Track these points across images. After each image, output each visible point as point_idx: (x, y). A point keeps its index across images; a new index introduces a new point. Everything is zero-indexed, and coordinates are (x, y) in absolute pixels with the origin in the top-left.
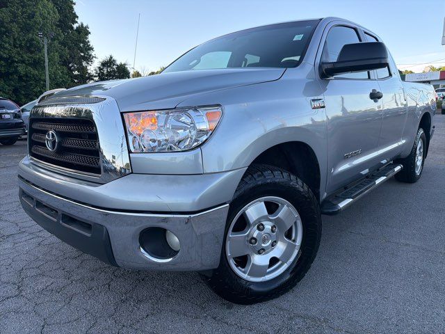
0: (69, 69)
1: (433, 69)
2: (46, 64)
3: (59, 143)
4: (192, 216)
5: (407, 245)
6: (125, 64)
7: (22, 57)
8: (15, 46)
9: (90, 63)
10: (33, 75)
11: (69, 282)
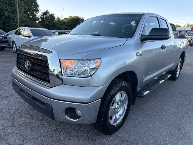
0: (28, 15)
1: (188, 25)
2: (18, 12)
3: (31, 66)
4: (87, 104)
5: (170, 110)
6: (53, 14)
7: (7, 8)
8: (3, 3)
9: (38, 13)
10: (12, 17)
11: (33, 120)
